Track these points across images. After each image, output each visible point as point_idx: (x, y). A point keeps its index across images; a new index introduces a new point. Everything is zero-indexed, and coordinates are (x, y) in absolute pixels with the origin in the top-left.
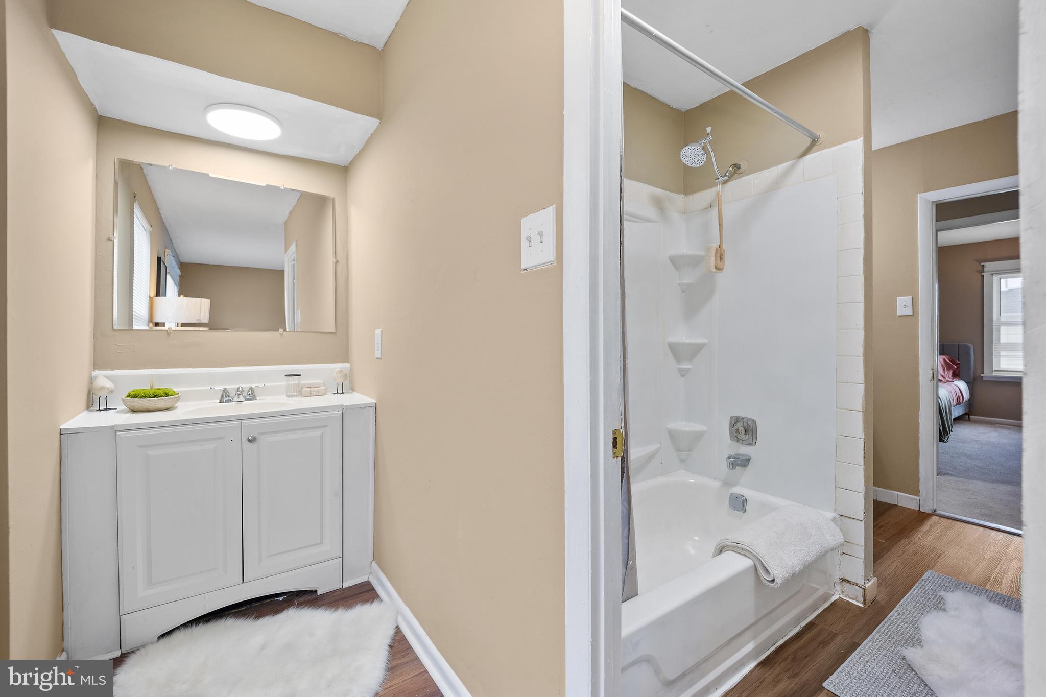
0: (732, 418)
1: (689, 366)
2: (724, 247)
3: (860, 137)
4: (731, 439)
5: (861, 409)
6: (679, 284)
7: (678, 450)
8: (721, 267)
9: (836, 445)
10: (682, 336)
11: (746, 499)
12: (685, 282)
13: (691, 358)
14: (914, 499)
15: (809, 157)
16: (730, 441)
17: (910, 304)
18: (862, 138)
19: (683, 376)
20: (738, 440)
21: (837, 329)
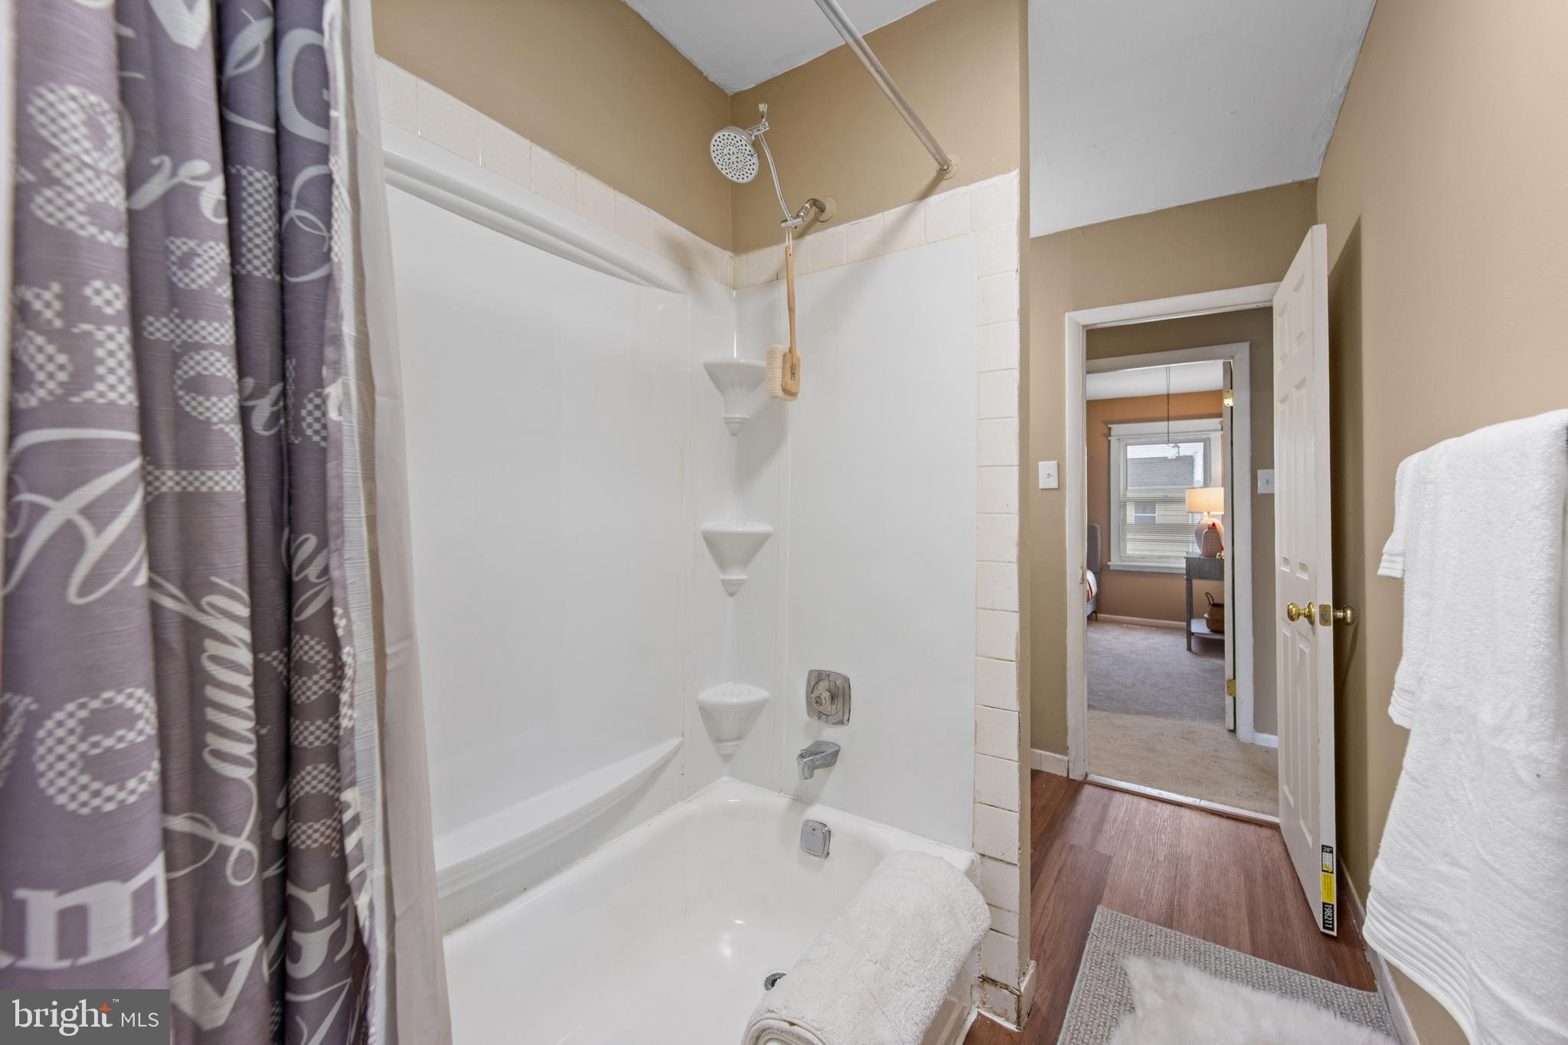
0: (811, 672)
1: (743, 577)
2: (798, 352)
3: (1015, 169)
4: (808, 714)
5: (1014, 658)
6: (725, 418)
7: (719, 740)
8: (793, 390)
9: (976, 725)
10: (730, 520)
11: (829, 832)
12: (737, 416)
13: (745, 562)
14: (1062, 760)
15: (933, 199)
16: (807, 716)
17: (1055, 473)
18: (1018, 170)
19: (731, 594)
20: (820, 715)
21: (978, 513)
